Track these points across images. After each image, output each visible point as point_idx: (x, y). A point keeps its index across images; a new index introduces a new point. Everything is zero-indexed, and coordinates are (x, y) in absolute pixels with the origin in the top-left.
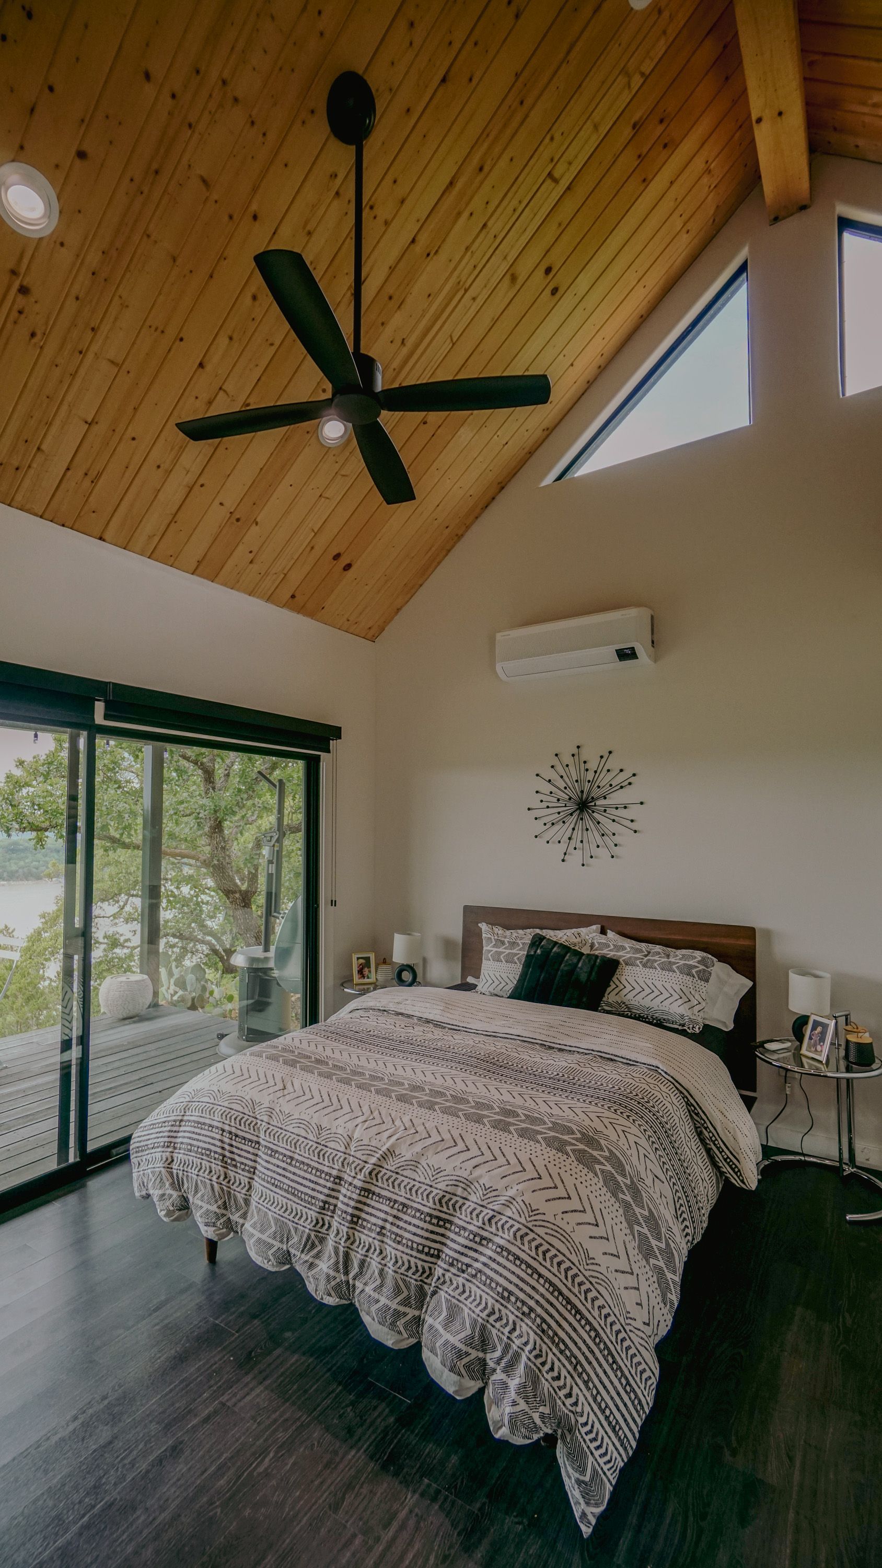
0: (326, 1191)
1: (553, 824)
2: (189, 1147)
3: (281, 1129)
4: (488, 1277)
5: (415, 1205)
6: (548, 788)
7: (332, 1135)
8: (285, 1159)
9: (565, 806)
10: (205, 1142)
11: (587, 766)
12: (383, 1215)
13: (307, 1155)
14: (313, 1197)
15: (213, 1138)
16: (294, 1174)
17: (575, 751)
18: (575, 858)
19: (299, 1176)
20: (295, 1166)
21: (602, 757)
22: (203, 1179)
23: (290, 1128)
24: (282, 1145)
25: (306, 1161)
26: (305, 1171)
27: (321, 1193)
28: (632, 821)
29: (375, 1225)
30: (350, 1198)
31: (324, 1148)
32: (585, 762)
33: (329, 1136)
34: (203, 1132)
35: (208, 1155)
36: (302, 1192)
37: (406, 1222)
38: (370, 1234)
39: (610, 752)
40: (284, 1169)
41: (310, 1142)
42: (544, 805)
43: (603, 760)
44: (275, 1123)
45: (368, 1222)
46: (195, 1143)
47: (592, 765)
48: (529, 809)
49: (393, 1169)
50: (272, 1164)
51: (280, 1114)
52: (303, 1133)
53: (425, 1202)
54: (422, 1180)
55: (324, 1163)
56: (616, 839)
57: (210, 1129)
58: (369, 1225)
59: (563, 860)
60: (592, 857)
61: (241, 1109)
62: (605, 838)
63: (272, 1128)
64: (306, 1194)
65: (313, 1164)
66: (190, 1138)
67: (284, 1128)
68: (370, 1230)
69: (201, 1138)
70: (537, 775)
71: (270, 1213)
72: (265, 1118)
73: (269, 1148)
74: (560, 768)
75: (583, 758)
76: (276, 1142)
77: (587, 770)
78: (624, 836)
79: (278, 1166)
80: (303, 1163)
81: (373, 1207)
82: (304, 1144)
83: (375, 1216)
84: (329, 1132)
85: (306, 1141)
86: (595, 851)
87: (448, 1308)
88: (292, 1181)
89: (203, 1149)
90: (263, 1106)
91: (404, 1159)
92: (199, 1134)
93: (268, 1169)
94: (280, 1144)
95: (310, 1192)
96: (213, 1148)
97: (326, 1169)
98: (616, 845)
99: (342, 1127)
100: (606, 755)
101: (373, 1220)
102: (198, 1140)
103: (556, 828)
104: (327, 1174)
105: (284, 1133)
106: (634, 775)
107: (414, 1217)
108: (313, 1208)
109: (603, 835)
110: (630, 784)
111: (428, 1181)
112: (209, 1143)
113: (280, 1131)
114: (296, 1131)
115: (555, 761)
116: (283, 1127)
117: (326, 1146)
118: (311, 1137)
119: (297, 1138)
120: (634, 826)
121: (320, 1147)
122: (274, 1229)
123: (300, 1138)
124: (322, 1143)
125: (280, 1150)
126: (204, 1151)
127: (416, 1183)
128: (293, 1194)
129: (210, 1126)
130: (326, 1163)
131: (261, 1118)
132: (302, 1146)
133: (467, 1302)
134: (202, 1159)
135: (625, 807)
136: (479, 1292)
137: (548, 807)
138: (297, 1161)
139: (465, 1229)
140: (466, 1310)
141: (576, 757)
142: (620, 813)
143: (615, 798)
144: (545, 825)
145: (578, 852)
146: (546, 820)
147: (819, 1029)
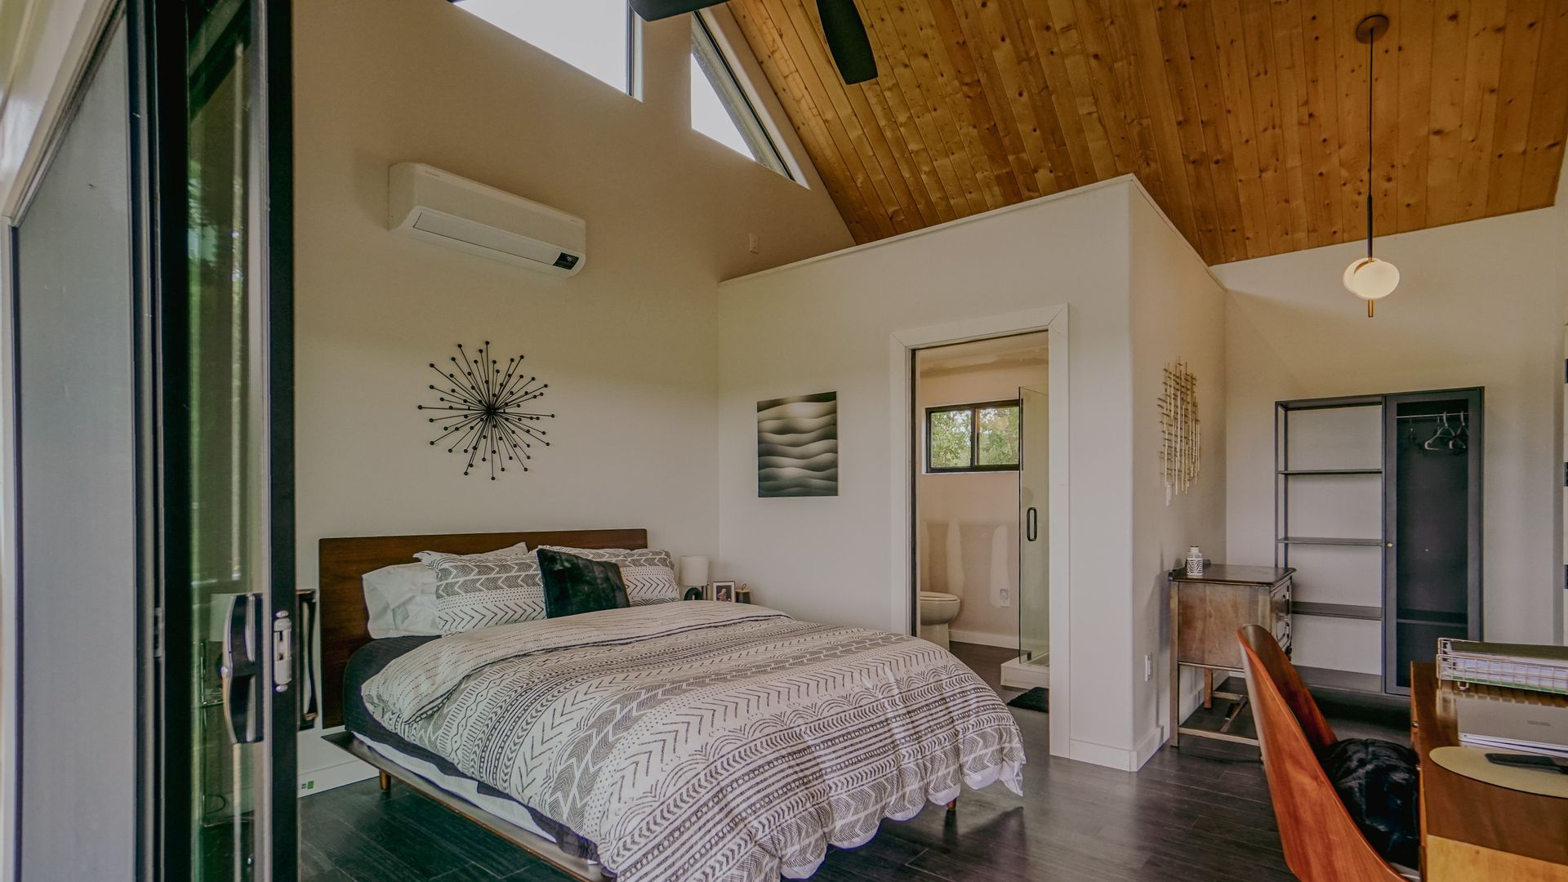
0: (895, 731)
1: (457, 429)
2: (767, 800)
3: (819, 719)
4: (983, 706)
5: (931, 701)
6: (447, 385)
7: (857, 697)
8: (845, 738)
9: (469, 409)
10: (778, 781)
11: (497, 367)
12: (925, 720)
13: (857, 722)
14: (884, 746)
15: (782, 771)
16: (860, 742)
17: (483, 347)
18: (482, 470)
19: (866, 740)
20: (857, 737)
21: (512, 360)
22: (800, 815)
23: (825, 714)
24: (833, 731)
27: (886, 738)
28: (544, 433)
29: (926, 729)
30: (907, 724)
32: (494, 362)
33: (855, 699)
34: (767, 775)
35: (790, 790)
36: (876, 750)
37: (935, 713)
38: (927, 737)
39: (522, 357)
40: (852, 745)
41: (850, 712)
42: (446, 405)
43: (514, 364)
44: (811, 720)
45: (921, 731)
46: (769, 790)
47: (503, 366)
48: (420, 407)
49: (906, 689)
50: (839, 750)
51: (806, 710)
52: (840, 710)
53: (934, 695)
54: (921, 684)
56: (528, 451)
57: (771, 765)
58: (923, 733)
59: (466, 474)
60: (503, 470)
61: (775, 729)
62: (517, 449)
63: (812, 725)
64: (879, 748)
66: (744, 801)
68: (925, 734)
69: (770, 781)
70: (432, 366)
71: (865, 787)
72: (800, 721)
73: (827, 741)
74: (461, 361)
75: (491, 358)
76: (827, 732)
77: (498, 371)
78: (537, 449)
79: (845, 748)
80: (860, 729)
81: (917, 720)
82: (848, 716)
83: (922, 724)
84: (852, 696)
85: (847, 713)
86: (507, 463)
87: (982, 738)
88: (864, 748)
89: (782, 788)
90: (787, 715)
91: (905, 680)
92: (765, 780)
93: (840, 757)
94: (831, 731)
95: (880, 744)
96: (789, 779)
97: (876, 721)
98: (529, 458)
99: (856, 687)
100: (517, 359)
101: (922, 727)
102: (769, 786)
103: (460, 434)
104: (879, 723)
105: (825, 720)
106: (546, 386)
107: (936, 707)
108: (890, 753)
109: (515, 446)
110: (542, 394)
111: (924, 683)
112: (783, 778)
113: (821, 722)
114: (832, 712)
115: (456, 353)
116: (819, 717)
117: (861, 706)
118: (846, 708)
119: (838, 716)
120: (545, 438)
121: (859, 709)
122: (874, 795)
123: (841, 714)
124: (857, 706)
125: (835, 735)
126: (785, 790)
127: (921, 688)
128: (872, 756)
129: (769, 763)
130: (873, 717)
131: (796, 724)
133: (985, 726)
134: (789, 798)
135: (538, 418)
136: (986, 716)
137: (451, 408)
138: (854, 732)
139: (954, 694)
140: (989, 730)
141: (484, 354)
142: (533, 424)
143: (529, 407)
144: (446, 429)
145: (488, 464)
146: (448, 423)
147: (724, 591)
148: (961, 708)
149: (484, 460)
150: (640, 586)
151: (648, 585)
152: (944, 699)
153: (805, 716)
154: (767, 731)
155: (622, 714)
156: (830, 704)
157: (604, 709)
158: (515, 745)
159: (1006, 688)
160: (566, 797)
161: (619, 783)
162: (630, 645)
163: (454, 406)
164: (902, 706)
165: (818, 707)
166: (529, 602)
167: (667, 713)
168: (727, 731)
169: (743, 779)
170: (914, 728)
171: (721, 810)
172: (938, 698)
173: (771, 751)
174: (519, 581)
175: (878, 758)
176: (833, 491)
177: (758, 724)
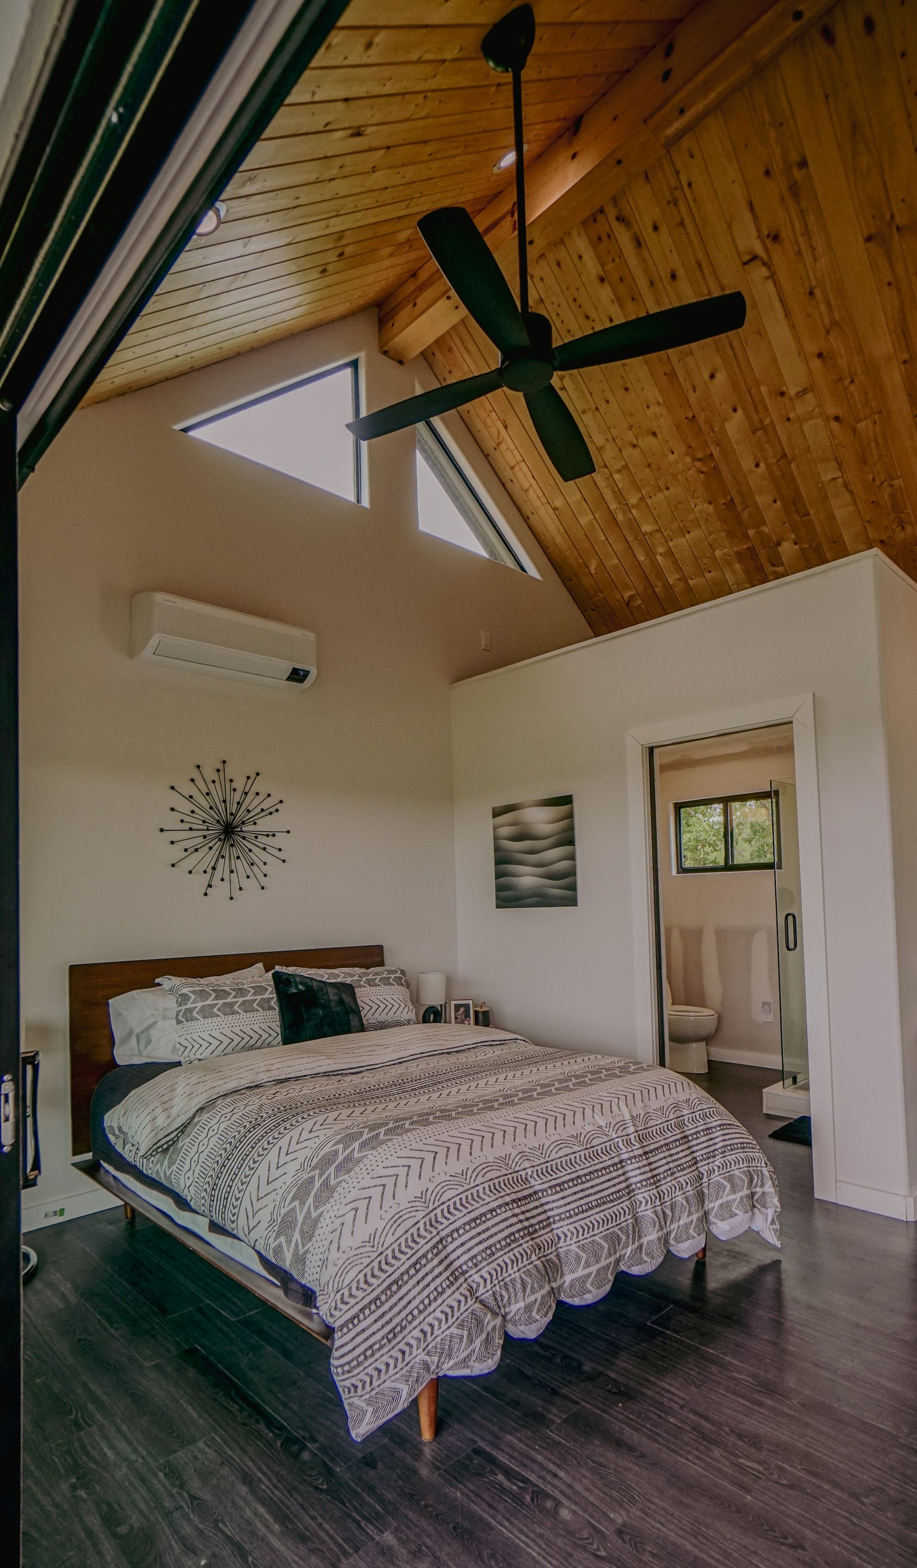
0: (630, 1174)
1: (196, 850)
2: (489, 1252)
3: (547, 1162)
4: (730, 1145)
5: (671, 1139)
6: (186, 806)
7: (588, 1136)
8: (575, 1182)
9: (208, 830)
10: (501, 1231)
11: (234, 785)
12: (664, 1161)
13: (588, 1165)
14: (618, 1191)
15: (506, 1219)
16: (592, 1187)
17: (220, 767)
18: (221, 890)
19: (597, 1185)
20: (588, 1181)
21: (248, 778)
22: (525, 1269)
23: (554, 1155)
24: (563, 1174)
25: (591, 1169)
26: (598, 1177)
27: (620, 1183)
28: (280, 850)
29: (665, 1172)
30: (644, 1166)
31: (592, 1149)
32: (231, 781)
33: (587, 1138)
34: (489, 1224)
35: (514, 1241)
36: (609, 1195)
37: (676, 1154)
38: (667, 1181)
39: (258, 774)
40: (582, 1190)
41: (580, 1153)
42: (187, 826)
43: (250, 781)
44: (537, 1162)
45: (659, 1174)
46: (492, 1241)
47: (239, 784)
48: (162, 830)
49: (643, 1127)
50: (569, 1196)
51: (533, 1152)
52: (569, 1151)
53: (674, 1133)
54: (660, 1121)
55: (603, 1160)
56: (265, 869)
57: (494, 1213)
58: (662, 1176)
59: (206, 894)
60: (241, 889)
61: (499, 1173)
62: (253, 868)
63: (539, 1168)
64: (612, 1194)
65: (598, 1167)
66: (465, 1253)
67: (549, 1159)
68: (665, 1178)
69: (493, 1231)
70: (172, 788)
71: (596, 1238)
72: (526, 1164)
73: (555, 1186)
74: (200, 782)
75: (228, 777)
76: (555, 1176)
77: (235, 790)
78: (274, 867)
79: (575, 1193)
80: (591, 1173)
81: (655, 1162)
82: (578, 1158)
83: (661, 1166)
84: (583, 1136)
85: (577, 1155)
86: (244, 882)
87: (728, 1182)
88: (595, 1193)
89: (505, 1239)
90: (512, 1157)
91: (642, 1116)
92: (488, 1229)
93: (569, 1203)
94: (560, 1174)
95: (614, 1189)
96: (513, 1229)
97: (609, 1163)
98: (265, 875)
99: (587, 1125)
100: (253, 776)
101: (661, 1170)
102: (492, 1236)
103: (200, 854)
104: (613, 1165)
105: (554, 1163)
106: (281, 802)
107: (677, 1146)
108: (624, 1199)
109: (252, 864)
110: (277, 810)
111: (664, 1120)
112: (507, 1227)
113: (549, 1165)
114: (561, 1153)
115: (195, 775)
116: (547, 1159)
117: (593, 1147)
118: (576, 1148)
119: (568, 1158)
120: (281, 855)
121: (591, 1150)
122: (607, 1246)
123: (570, 1156)
124: (588, 1146)
125: (564, 1179)
126: (508, 1240)
127: (660, 1126)
128: (604, 1203)
129: (491, 1211)
130: (605, 1158)
131: (522, 1167)
132: (578, 1160)
133: (733, 1168)
134: (512, 1250)
135: (274, 835)
136: (733, 1157)
137: (191, 829)
138: (585, 1175)
139: (698, 1132)
140: (737, 1172)
141: (221, 773)
142: (270, 841)
143: (265, 824)
144: (186, 850)
145: (226, 884)
146: (188, 844)
147: (462, 1009)
148: (705, 1148)
149: (222, 880)
150: (375, 1007)
151: (383, 1006)
152: (686, 1137)
153: (532, 1159)
154: (490, 1175)
155: (344, 1155)
156: (560, 1144)
157: (326, 1150)
158: (242, 1185)
159: (769, 1117)
160: (289, 1242)
161: (339, 1231)
162: (360, 1075)
163: (194, 827)
164: (638, 1146)
165: (545, 1148)
166: (264, 1026)
167: (388, 1155)
168: (448, 1175)
169: (464, 1228)
170: (651, 1170)
171: (441, 1262)
172: (679, 1136)
173: (494, 1197)
174: (255, 1005)
175: (613, 1204)
176: (572, 901)
177: (480, 1168)
